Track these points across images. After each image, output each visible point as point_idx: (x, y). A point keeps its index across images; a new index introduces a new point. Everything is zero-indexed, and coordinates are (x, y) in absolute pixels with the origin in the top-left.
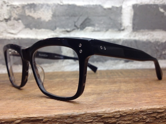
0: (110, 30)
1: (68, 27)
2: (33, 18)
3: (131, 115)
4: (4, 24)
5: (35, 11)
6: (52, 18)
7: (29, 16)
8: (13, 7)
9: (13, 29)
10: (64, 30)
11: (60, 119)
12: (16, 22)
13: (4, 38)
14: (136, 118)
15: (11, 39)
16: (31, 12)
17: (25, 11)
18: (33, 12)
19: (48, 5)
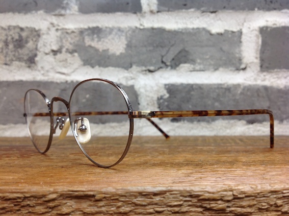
0: (221, 69)
1: (151, 65)
2: (97, 50)
3: (253, 198)
4: (50, 58)
5: (99, 39)
6: (126, 49)
7: (90, 46)
8: (66, 32)
9: (65, 67)
10: (144, 68)
11: (125, 197)
12: (69, 55)
13: (50, 80)
14: (264, 204)
15: (62, 83)
16: (93, 40)
17: (84, 39)
18: (96, 39)
19: (119, 30)
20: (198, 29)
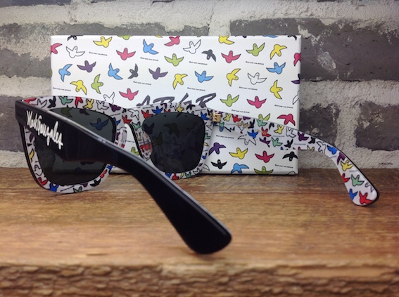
2: (15, 55)
5: (18, 39)
16: (9, 41)
19: (43, 26)
20: (149, 24)
